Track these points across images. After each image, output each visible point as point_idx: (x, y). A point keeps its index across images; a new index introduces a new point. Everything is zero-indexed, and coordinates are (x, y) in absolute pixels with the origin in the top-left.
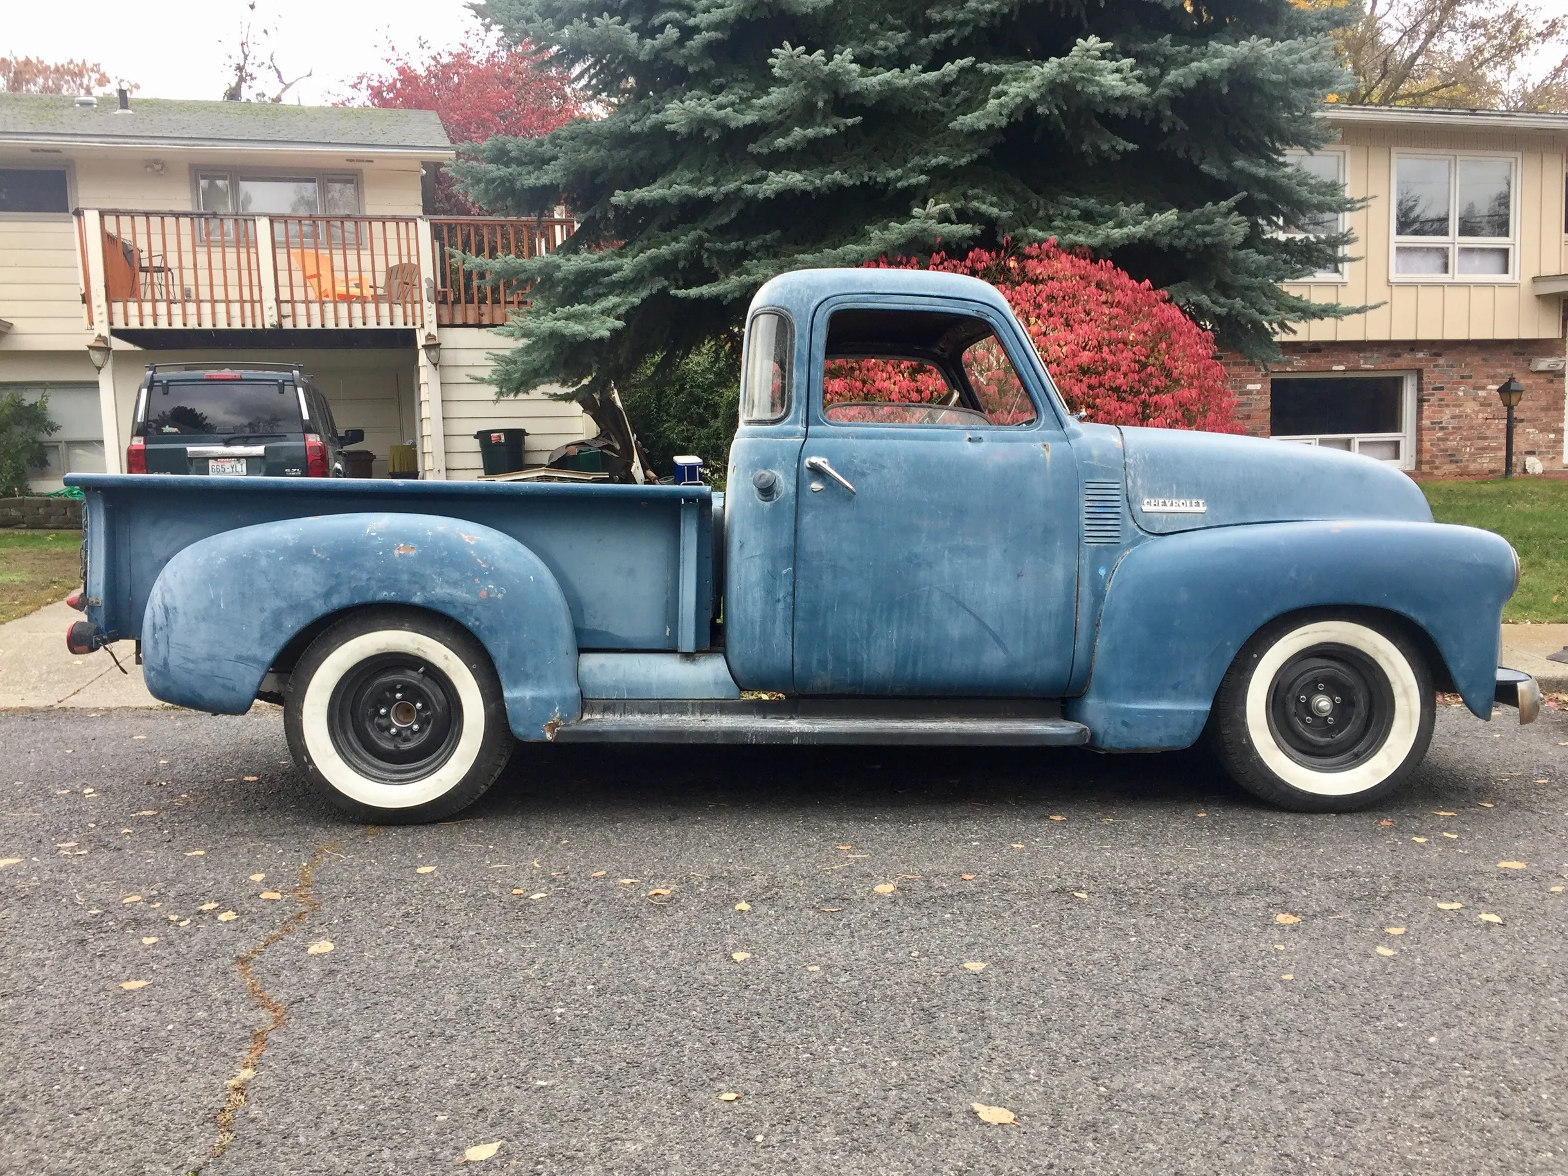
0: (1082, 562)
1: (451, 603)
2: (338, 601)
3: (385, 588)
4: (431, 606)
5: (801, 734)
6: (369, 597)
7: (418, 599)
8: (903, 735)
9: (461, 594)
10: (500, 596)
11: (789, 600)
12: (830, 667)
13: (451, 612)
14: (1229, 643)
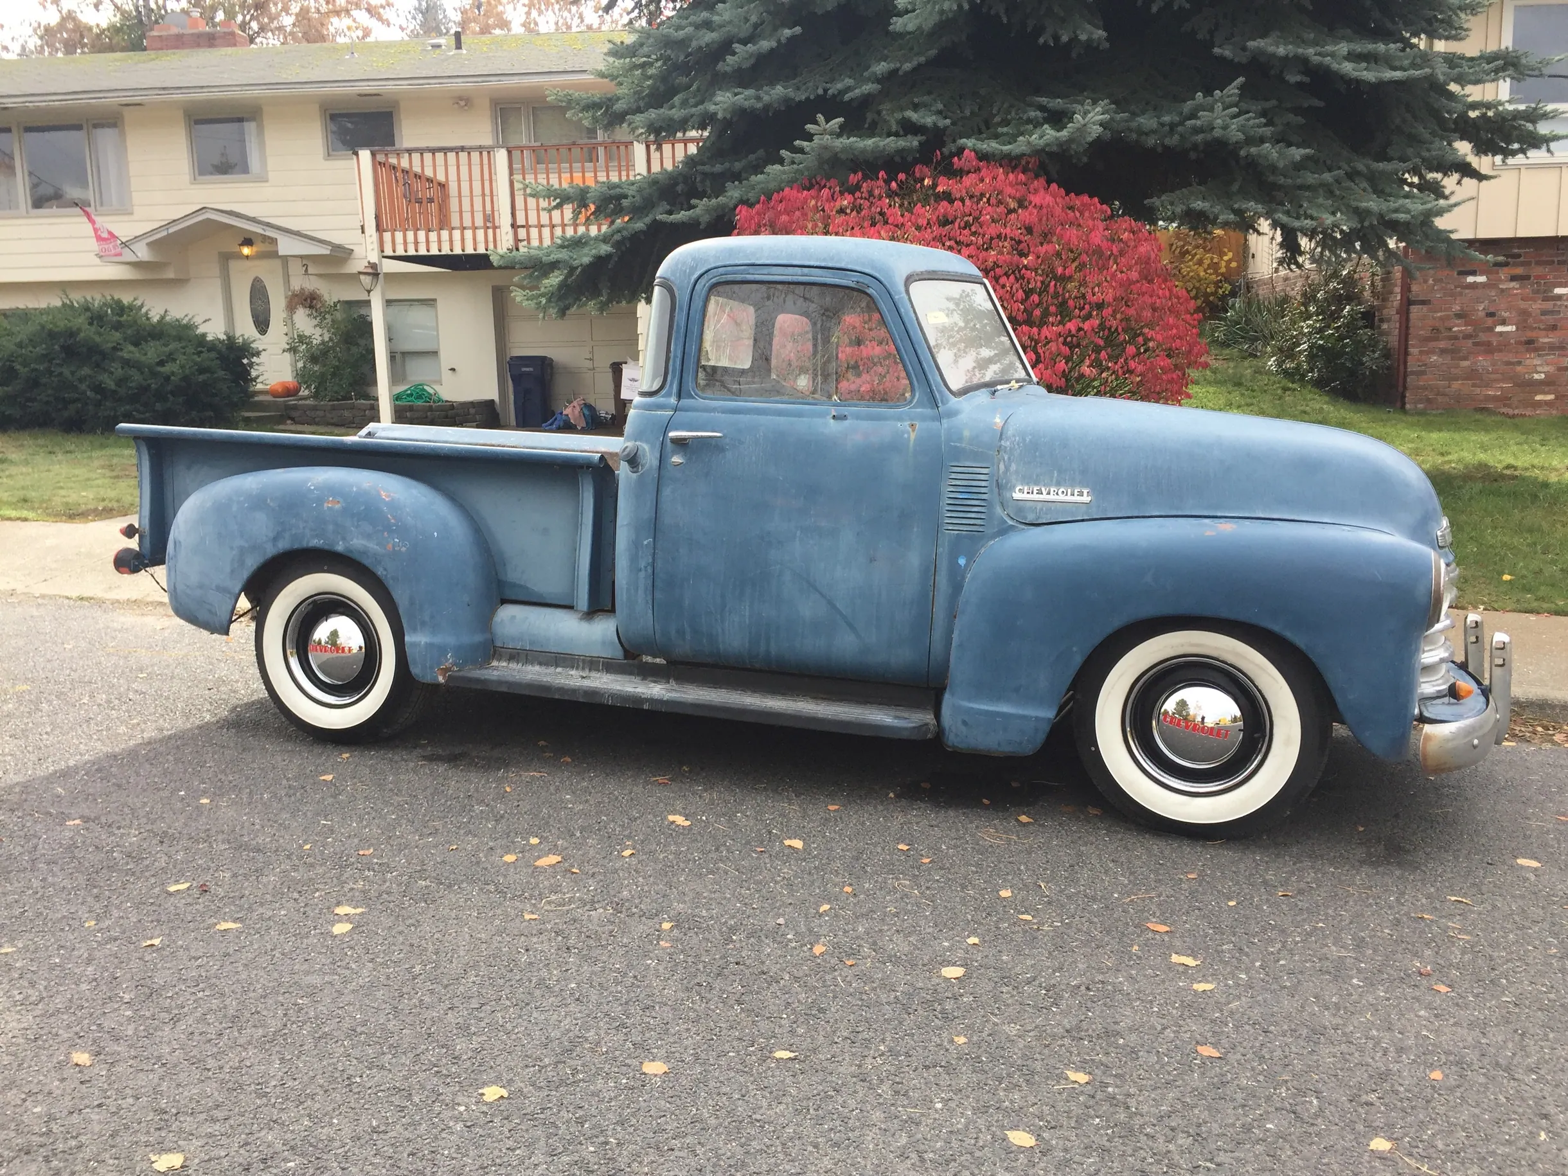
0: (940, 550)
1: (365, 553)
2: (283, 545)
3: (317, 536)
4: (350, 555)
5: (652, 701)
6: (305, 545)
7: (340, 547)
8: (744, 711)
9: (372, 546)
10: (404, 549)
11: (650, 570)
12: (688, 637)
13: (367, 562)
14: (1075, 649)
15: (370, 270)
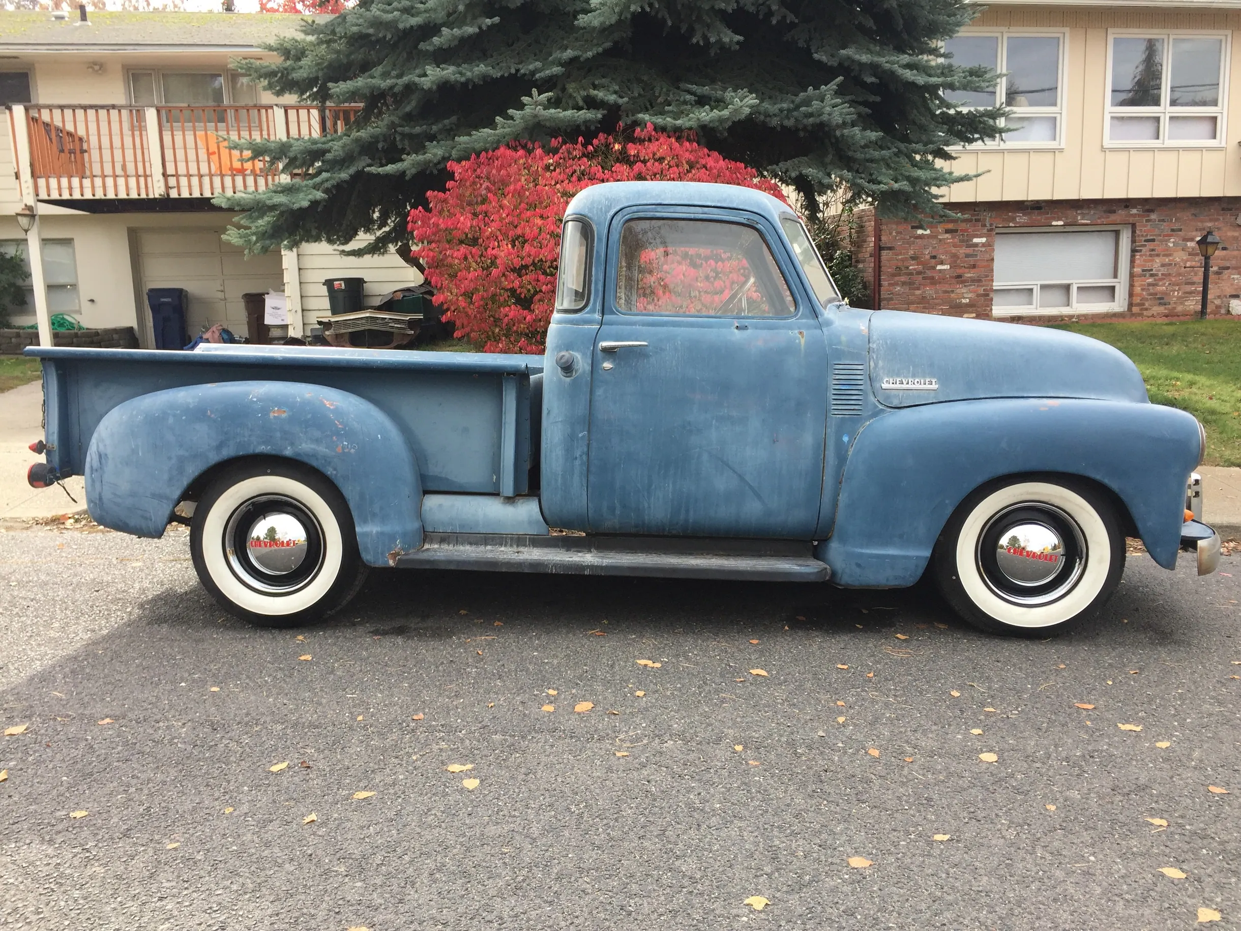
0: (829, 430)
1: (314, 455)
2: (228, 452)
3: (264, 443)
4: (298, 458)
5: (592, 567)
6: (250, 451)
7: (288, 452)
8: (674, 570)
9: (322, 449)
10: (352, 451)
11: (585, 457)
12: (618, 512)
13: (315, 463)
14: (947, 502)
15: (27, 212)
